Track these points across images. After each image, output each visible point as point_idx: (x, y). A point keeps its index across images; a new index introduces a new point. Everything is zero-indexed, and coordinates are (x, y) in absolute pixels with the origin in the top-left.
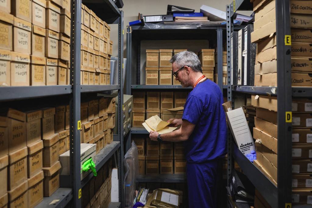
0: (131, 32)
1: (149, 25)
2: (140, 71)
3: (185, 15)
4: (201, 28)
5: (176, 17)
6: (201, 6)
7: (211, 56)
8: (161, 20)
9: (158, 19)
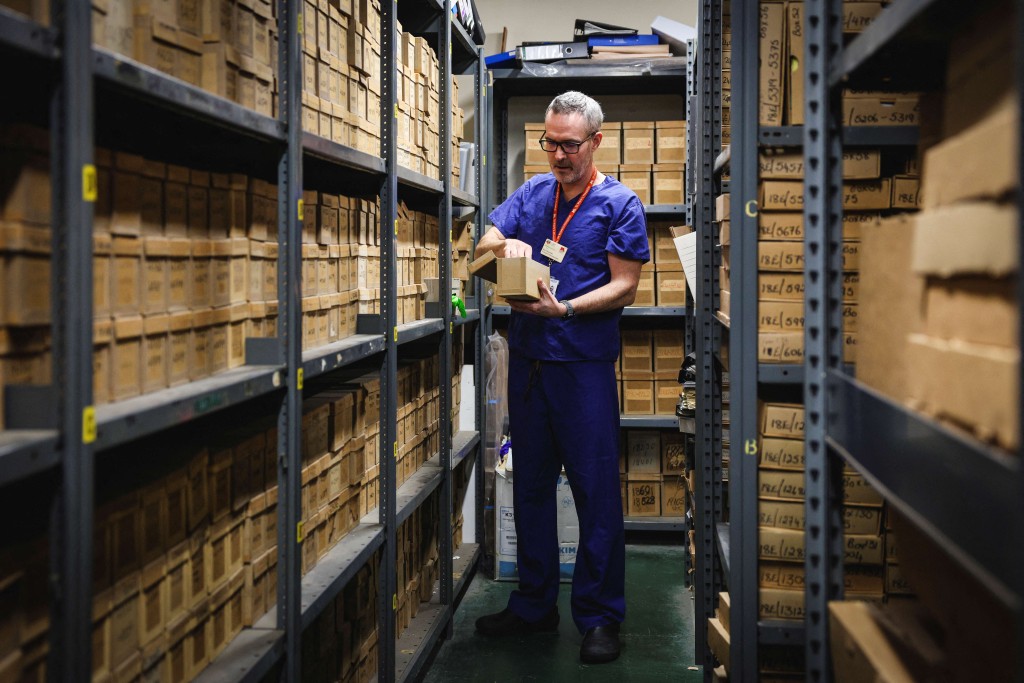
0: (491, 84)
1: (532, 68)
2: (506, 175)
3: (616, 41)
4: (653, 74)
5: (595, 48)
6: (653, 19)
7: (678, 139)
8: (561, 55)
9: (554, 52)
